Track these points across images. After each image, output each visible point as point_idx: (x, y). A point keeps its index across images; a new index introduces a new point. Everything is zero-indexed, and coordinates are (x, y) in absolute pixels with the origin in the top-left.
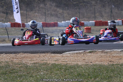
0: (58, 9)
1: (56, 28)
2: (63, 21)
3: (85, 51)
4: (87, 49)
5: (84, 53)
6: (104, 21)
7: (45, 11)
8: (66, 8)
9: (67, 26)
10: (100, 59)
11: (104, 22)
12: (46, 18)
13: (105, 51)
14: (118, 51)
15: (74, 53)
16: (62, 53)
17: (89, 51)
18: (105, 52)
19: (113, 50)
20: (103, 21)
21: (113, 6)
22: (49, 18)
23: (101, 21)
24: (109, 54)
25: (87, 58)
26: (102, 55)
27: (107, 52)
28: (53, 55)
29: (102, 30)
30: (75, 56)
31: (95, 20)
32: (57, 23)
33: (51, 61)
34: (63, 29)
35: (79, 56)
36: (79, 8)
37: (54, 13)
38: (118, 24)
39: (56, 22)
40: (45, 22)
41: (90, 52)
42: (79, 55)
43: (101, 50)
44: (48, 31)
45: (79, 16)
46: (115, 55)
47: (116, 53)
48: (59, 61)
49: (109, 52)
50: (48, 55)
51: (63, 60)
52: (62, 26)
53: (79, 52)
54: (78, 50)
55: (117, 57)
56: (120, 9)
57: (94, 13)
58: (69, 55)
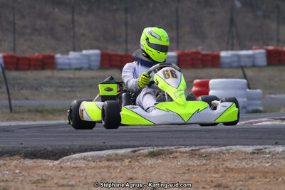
0: (56, 10)
1: (47, 73)
2: (74, 50)
3: (134, 152)
4: (141, 143)
5: (134, 157)
6: (209, 52)
7: (14, 15)
8: (85, 7)
9: (86, 66)
10: (186, 177)
11: (208, 55)
12: (15, 39)
13: (203, 151)
14: (246, 153)
15: (100, 158)
16: (60, 157)
17: (151, 149)
18: (201, 155)
19: (228, 147)
20: (204, 52)
21: (238, 4)
22: (25, 40)
23: (198, 53)
24: (213, 163)
25: (140, 175)
26: (191, 163)
27: (208, 156)
28: (29, 162)
29: (198, 81)
30: (101, 167)
31: (178, 49)
32: (52, 58)
33: (22, 182)
34: (71, 76)
35: (116, 168)
36: (126, 11)
37: (43, 23)
38: (254, 62)
39: (48, 52)
40: (11, 53)
41: (152, 155)
42: (115, 164)
43: (188, 149)
44: (22, 81)
45: (127, 35)
46: (232, 166)
47: (237, 159)
48: (48, 183)
49: (215, 154)
50: (14, 163)
51: (62, 182)
52: (69, 68)
53: (116, 155)
54: (112, 148)
55: (239, 171)
56: (259, 13)
57: (175, 26)
58: (82, 164)
